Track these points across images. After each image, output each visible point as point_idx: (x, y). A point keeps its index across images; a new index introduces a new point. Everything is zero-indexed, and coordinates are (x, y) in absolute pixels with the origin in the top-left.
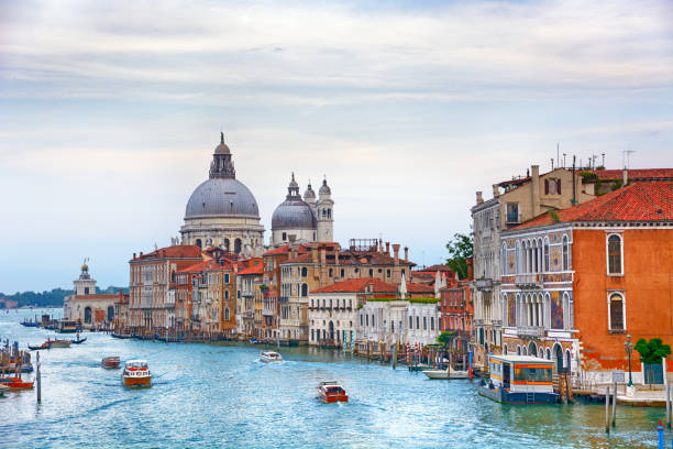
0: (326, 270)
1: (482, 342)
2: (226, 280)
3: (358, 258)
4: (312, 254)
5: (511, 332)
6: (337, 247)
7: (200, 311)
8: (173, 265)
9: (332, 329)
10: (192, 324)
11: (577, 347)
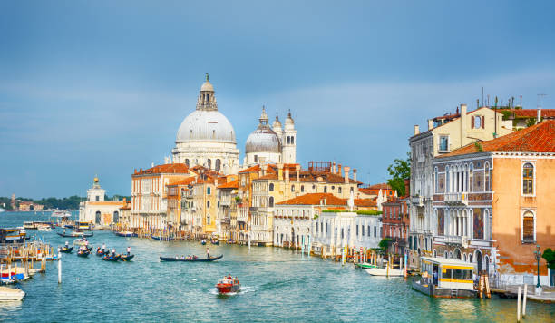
0: (289, 186)
1: (415, 248)
2: (209, 193)
3: (315, 177)
4: (277, 173)
5: (440, 240)
6: (298, 168)
7: (187, 217)
8: (166, 179)
9: (293, 234)
10: (180, 227)
11: (494, 253)
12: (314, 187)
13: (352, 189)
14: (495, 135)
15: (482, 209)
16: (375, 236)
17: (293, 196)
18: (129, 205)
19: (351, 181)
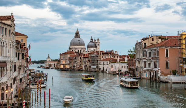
0: (102, 56)
1: (138, 71)
2: (81, 58)
3: (108, 54)
4: (99, 53)
5: (145, 69)
6: (104, 52)
7: (75, 65)
8: (69, 55)
9: (104, 68)
10: (73, 67)
11: (160, 72)
12: (108, 56)
14: (157, 42)
15: (156, 61)
16: (126, 68)
17: (102, 59)
18: (59, 62)
19: (117, 55)
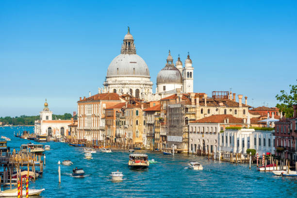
0: (199, 110)
2: (137, 114)
3: (218, 102)
4: (191, 100)
6: (205, 96)
7: (121, 132)
8: (103, 105)
9: (204, 144)
10: (115, 139)
12: (217, 110)
13: (244, 111)
16: (269, 145)
17: (199, 116)
18: (76, 123)
19: (244, 106)
